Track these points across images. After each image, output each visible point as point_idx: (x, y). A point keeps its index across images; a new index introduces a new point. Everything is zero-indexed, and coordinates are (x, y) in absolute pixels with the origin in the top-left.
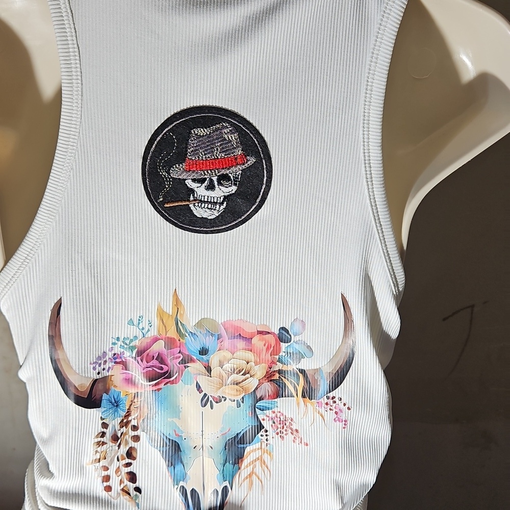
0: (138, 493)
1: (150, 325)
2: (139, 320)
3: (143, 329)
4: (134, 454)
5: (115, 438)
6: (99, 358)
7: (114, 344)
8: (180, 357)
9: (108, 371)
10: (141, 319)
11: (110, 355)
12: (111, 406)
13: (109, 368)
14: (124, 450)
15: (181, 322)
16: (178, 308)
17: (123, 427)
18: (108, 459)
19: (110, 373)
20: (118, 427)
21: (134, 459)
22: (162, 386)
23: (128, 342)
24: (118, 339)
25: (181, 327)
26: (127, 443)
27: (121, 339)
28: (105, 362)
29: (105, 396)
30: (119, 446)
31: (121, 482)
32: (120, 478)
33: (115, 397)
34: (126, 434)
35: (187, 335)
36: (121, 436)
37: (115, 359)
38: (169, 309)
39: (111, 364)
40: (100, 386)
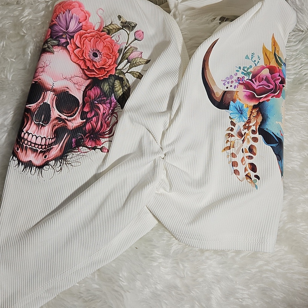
0: (257, 179)
1: (259, 58)
2: (252, 56)
3: (255, 61)
4: (254, 150)
5: (240, 135)
6: (228, 78)
7: (237, 71)
8: (280, 79)
9: (235, 88)
10: (253, 55)
11: (235, 78)
12: (237, 112)
13: (235, 86)
14: (246, 146)
15: (278, 56)
16: (275, 47)
17: (246, 129)
18: (236, 148)
20: (242, 128)
21: (255, 154)
22: (270, 98)
23: (246, 69)
24: (240, 68)
25: (278, 59)
27: (242, 68)
28: (232, 82)
29: (232, 103)
30: (243, 141)
31: (246, 170)
32: (245, 166)
33: (240, 107)
35: (282, 64)
36: (244, 134)
37: (239, 81)
38: (270, 48)
39: (236, 84)
40: (228, 96)
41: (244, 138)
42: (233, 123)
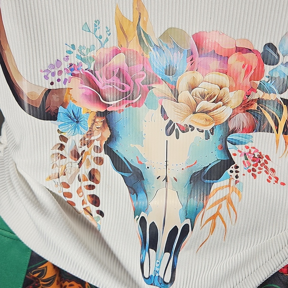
0: (100, 216)
1: (108, 33)
2: (96, 26)
3: (101, 37)
4: (97, 176)
6: (52, 66)
7: (69, 52)
8: (143, 75)
9: (65, 83)
10: (97, 24)
11: (65, 65)
12: (70, 121)
13: (66, 80)
14: (85, 170)
15: (144, 32)
16: (140, 14)
17: (85, 145)
18: (69, 176)
19: (67, 86)
20: (78, 144)
21: (97, 182)
22: (123, 107)
23: (85, 51)
24: (73, 46)
25: (144, 38)
26: (89, 164)
27: (77, 47)
28: (60, 72)
29: (61, 109)
30: (80, 164)
31: (83, 202)
32: (82, 198)
33: (75, 112)
34: (88, 153)
35: (151, 48)
36: (82, 154)
37: (71, 70)
38: (129, 15)
39: (68, 76)
40: (55, 98)
41: (82, 159)
42: (63, 138)
